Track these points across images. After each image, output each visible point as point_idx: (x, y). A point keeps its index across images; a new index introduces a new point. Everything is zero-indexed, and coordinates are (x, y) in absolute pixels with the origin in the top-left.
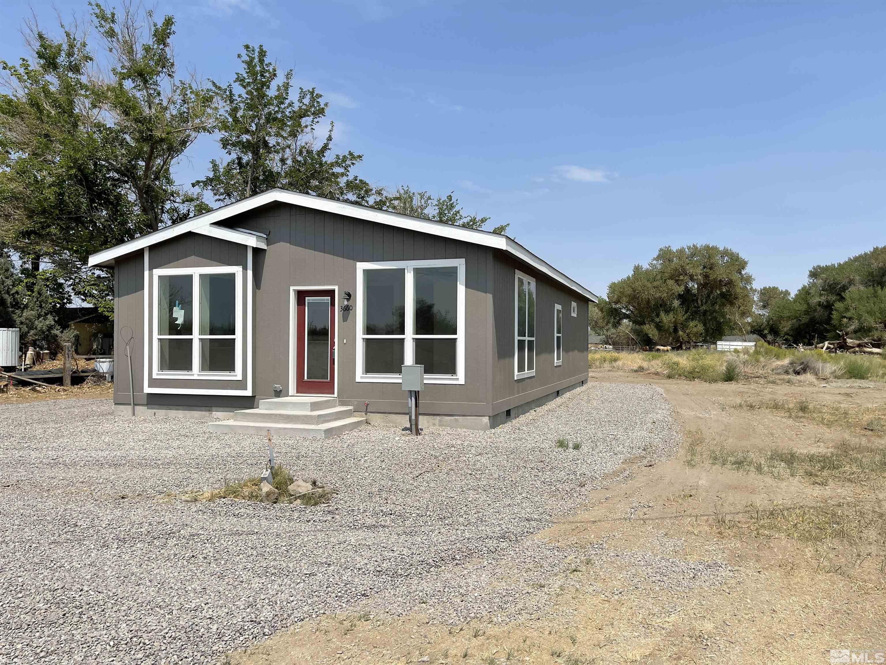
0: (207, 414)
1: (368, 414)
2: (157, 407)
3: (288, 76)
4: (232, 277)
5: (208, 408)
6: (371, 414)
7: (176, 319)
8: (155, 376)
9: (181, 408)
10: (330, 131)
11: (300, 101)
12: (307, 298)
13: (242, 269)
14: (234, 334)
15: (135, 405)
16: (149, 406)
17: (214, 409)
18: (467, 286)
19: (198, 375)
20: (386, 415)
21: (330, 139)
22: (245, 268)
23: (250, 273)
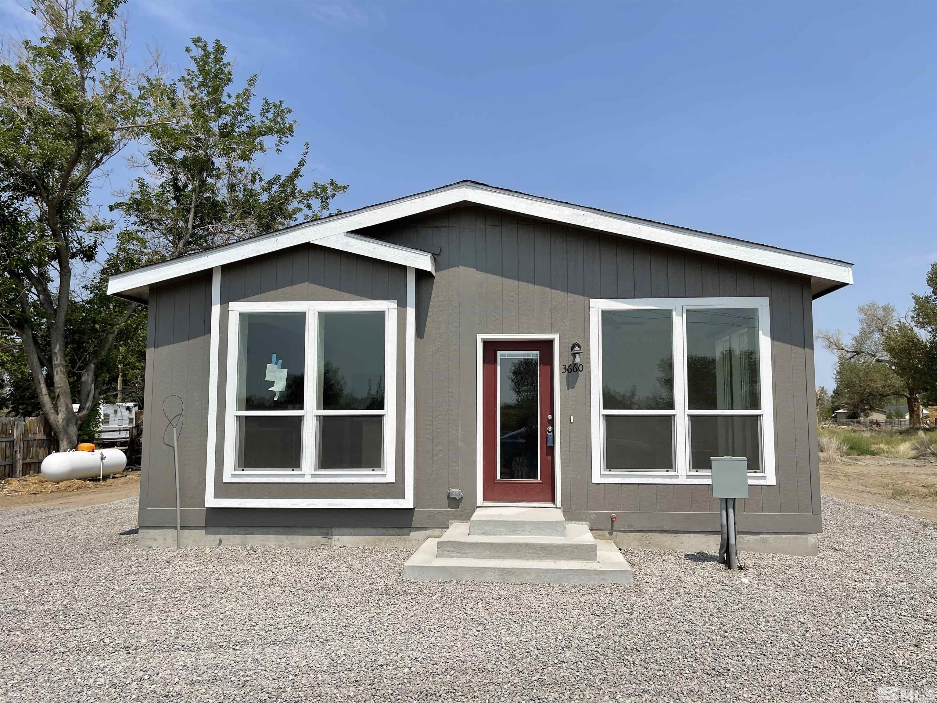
0: (322, 539)
1: (615, 533)
2: (227, 529)
3: (252, 81)
4: (380, 316)
5: (325, 531)
6: (620, 534)
7: (272, 383)
8: (227, 478)
9: (272, 530)
10: (304, 154)
11: (263, 115)
12: (499, 353)
13: (396, 306)
14: (382, 407)
15: (183, 527)
16: (210, 529)
17: (335, 530)
18: (774, 337)
19: (313, 476)
20: (646, 534)
21: (302, 163)
22: (402, 305)
23: (411, 313)
